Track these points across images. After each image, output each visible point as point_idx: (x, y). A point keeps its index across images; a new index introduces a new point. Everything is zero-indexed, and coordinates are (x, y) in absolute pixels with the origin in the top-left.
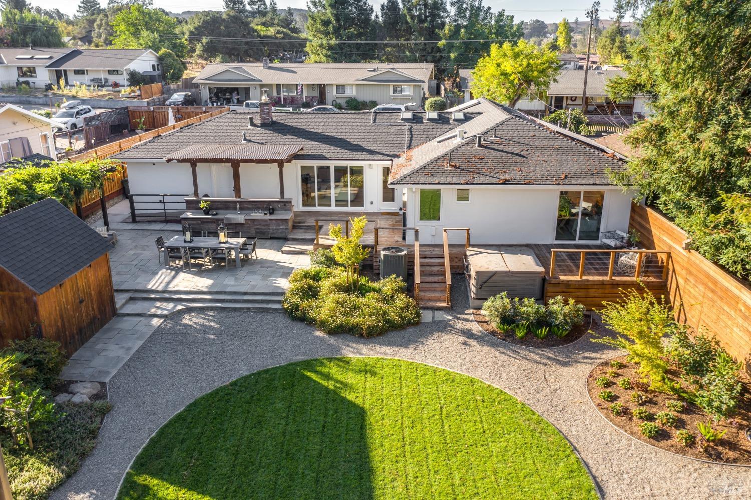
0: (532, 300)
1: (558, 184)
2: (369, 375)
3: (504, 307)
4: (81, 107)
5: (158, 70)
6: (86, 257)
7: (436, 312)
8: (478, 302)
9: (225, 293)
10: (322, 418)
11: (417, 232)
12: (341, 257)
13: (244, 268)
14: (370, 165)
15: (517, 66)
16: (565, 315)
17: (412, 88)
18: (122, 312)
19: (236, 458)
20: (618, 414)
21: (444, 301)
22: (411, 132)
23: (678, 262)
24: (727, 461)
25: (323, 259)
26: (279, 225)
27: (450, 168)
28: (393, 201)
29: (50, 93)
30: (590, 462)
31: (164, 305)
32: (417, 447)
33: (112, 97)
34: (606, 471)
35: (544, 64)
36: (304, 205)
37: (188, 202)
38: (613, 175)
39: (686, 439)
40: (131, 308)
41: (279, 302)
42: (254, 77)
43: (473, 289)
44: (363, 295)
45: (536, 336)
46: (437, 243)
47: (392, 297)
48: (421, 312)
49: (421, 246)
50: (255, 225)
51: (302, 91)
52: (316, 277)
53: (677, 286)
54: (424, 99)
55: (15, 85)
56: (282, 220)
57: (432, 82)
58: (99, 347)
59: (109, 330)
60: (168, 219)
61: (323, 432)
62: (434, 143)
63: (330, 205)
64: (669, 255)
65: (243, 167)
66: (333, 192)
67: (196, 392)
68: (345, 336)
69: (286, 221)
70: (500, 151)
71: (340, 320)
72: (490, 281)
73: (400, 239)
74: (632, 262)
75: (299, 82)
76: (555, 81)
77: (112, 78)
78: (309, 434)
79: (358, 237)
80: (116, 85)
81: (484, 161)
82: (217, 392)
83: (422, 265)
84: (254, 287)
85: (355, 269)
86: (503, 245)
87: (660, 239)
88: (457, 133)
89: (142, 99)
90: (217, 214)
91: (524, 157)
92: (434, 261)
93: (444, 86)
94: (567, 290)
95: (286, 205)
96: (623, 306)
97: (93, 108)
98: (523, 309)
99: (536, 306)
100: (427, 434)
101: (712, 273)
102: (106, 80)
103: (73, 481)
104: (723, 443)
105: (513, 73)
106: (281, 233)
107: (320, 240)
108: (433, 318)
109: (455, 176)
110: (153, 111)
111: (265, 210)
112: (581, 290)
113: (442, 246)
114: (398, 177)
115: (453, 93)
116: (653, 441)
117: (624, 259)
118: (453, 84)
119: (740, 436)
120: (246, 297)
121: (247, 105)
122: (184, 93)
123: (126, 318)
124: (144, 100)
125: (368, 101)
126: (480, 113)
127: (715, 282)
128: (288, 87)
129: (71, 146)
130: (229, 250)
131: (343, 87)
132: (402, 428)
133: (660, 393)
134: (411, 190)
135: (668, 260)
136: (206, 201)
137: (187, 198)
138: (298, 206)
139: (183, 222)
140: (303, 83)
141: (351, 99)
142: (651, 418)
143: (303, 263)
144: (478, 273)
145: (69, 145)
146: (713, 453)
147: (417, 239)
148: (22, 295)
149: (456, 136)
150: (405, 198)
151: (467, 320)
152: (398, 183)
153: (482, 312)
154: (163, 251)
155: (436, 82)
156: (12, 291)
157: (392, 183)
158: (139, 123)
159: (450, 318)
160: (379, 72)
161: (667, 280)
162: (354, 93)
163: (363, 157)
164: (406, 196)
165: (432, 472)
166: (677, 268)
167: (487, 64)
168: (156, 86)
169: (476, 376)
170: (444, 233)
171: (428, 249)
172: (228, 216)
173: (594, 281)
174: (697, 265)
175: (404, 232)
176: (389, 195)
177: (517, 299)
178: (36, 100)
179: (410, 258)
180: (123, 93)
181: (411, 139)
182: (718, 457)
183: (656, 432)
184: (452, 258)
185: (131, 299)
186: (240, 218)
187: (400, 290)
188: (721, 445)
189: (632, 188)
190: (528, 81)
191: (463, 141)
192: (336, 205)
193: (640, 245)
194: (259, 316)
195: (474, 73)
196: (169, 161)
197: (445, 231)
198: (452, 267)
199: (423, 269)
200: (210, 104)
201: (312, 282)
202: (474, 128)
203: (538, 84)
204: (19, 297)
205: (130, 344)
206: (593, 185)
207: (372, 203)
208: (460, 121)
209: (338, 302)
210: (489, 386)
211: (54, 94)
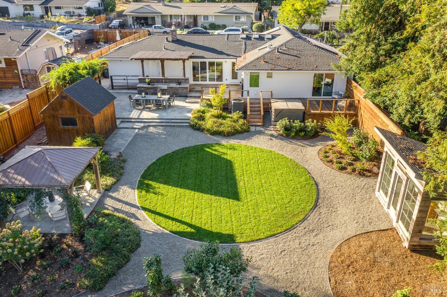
0: (298, 121)
1: (313, 70)
2: (228, 149)
3: (286, 124)
4: (67, 29)
5: (102, 6)
6: (107, 101)
7: (257, 127)
8: (275, 123)
9: (163, 119)
10: (211, 163)
11: (248, 92)
12: (215, 103)
13: (170, 109)
14: (226, 61)
15: (303, 6)
16: (312, 127)
17: (245, 17)
18: (119, 127)
19: (179, 176)
20: (328, 162)
21: (260, 122)
22: (246, 45)
23: (362, 104)
24: (367, 176)
25: (206, 105)
26: (183, 90)
27: (264, 63)
28: (237, 79)
29: (44, 20)
30: (315, 177)
31: (139, 124)
32: (248, 172)
33: (79, 22)
34: (320, 180)
35: (318, 4)
36: (194, 81)
37: (139, 79)
38: (334, 66)
39: (352, 169)
40: (122, 125)
41: (188, 123)
42: (157, 11)
43: (273, 117)
44: (225, 119)
45: (299, 135)
46: (258, 98)
47: (237, 120)
48: (250, 127)
49: (250, 99)
50: (172, 90)
51: (184, 19)
52: (203, 112)
53: (361, 114)
54: (253, 24)
55: (23, 16)
56: (185, 88)
57: (257, 13)
58: (114, 140)
59: (115, 134)
60: (129, 87)
61: (211, 168)
62: (257, 50)
63: (206, 81)
64: (359, 101)
65: (166, 62)
66: (208, 75)
67: (159, 155)
68: (217, 136)
69: (187, 88)
70: (287, 54)
71: (215, 129)
72: (281, 113)
73: (241, 96)
74: (343, 104)
75: (183, 14)
76: (324, 14)
77: (77, 12)
78: (206, 168)
79: (222, 94)
80: (80, 15)
81: (280, 59)
82: (167, 155)
83: (250, 107)
84: (176, 116)
85: (221, 108)
86: (288, 99)
87: (356, 94)
88: (268, 45)
89: (96, 24)
90: (154, 85)
91: (298, 57)
92: (256, 105)
93: (264, 15)
94: (314, 117)
95: (187, 80)
96: (333, 120)
97: (73, 29)
98: (294, 125)
99: (300, 123)
100: (252, 168)
101: (372, 107)
102: (74, 13)
103: (119, 182)
104: (366, 170)
105: (301, 9)
106: (185, 94)
107: (203, 96)
108: (255, 129)
109: (266, 66)
110: (107, 32)
111: (177, 83)
112: (321, 117)
113: (260, 99)
114: (240, 67)
115: (269, 19)
116: (340, 170)
117: (340, 104)
118: (269, 14)
119: (374, 168)
120: (173, 121)
121: (155, 27)
122: (119, 20)
123: (121, 129)
124: (97, 25)
125: (221, 25)
126: (279, 35)
127: (373, 111)
128: (177, 16)
129: (68, 51)
130: (163, 100)
131: (207, 16)
132: (242, 167)
133: (346, 155)
134: (246, 73)
135: (358, 103)
136: (148, 79)
137: (139, 77)
138: (191, 82)
139: (138, 89)
140: (185, 14)
141: (212, 23)
142: (340, 163)
143: (196, 107)
144: (275, 110)
145: (67, 50)
146: (362, 174)
147: (248, 95)
148: (87, 116)
149: (267, 47)
150: (243, 77)
151: (270, 130)
152: (240, 69)
153: (277, 127)
154: (132, 102)
155: (259, 12)
156: (83, 114)
157: (237, 70)
158: (100, 39)
159: (263, 129)
160: (227, 8)
161: (358, 112)
162: (214, 20)
163: (222, 57)
164: (243, 75)
165: (254, 180)
166: (361, 107)
167: (287, 4)
168: (103, 16)
169: (273, 150)
170: (261, 93)
171: (253, 100)
172: (159, 86)
173: (326, 113)
174: (368, 105)
175: (242, 92)
176: (235, 76)
177: (292, 121)
178: (37, 24)
179: (245, 105)
180: (85, 20)
181: (246, 49)
182: (364, 175)
183: (342, 167)
184: (264, 104)
185: (122, 122)
186: (165, 87)
187: (241, 117)
188: (365, 171)
189: (342, 71)
190: (309, 14)
191: (270, 50)
192: (209, 81)
193: (348, 97)
194: (179, 128)
195: (280, 9)
196: (132, 59)
197: (261, 92)
198: (264, 109)
199: (251, 109)
200: (133, 26)
201: (202, 114)
202: (276, 43)
203: (315, 16)
204: (86, 117)
205: (127, 139)
206: (329, 70)
207: (226, 80)
208: (270, 39)
209: (214, 122)
210: (278, 153)
211: (46, 21)
